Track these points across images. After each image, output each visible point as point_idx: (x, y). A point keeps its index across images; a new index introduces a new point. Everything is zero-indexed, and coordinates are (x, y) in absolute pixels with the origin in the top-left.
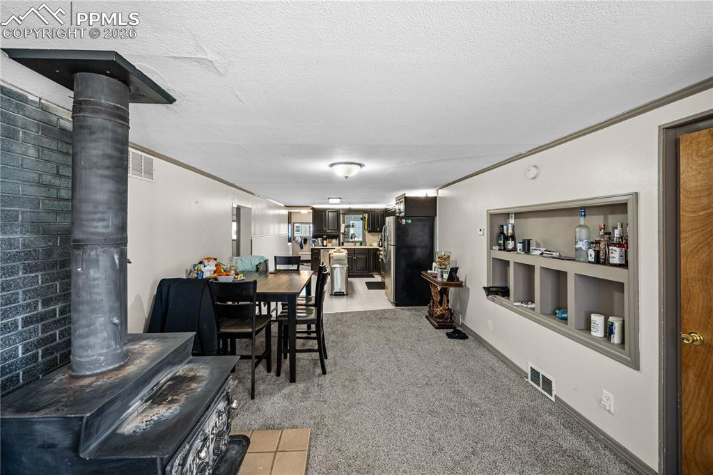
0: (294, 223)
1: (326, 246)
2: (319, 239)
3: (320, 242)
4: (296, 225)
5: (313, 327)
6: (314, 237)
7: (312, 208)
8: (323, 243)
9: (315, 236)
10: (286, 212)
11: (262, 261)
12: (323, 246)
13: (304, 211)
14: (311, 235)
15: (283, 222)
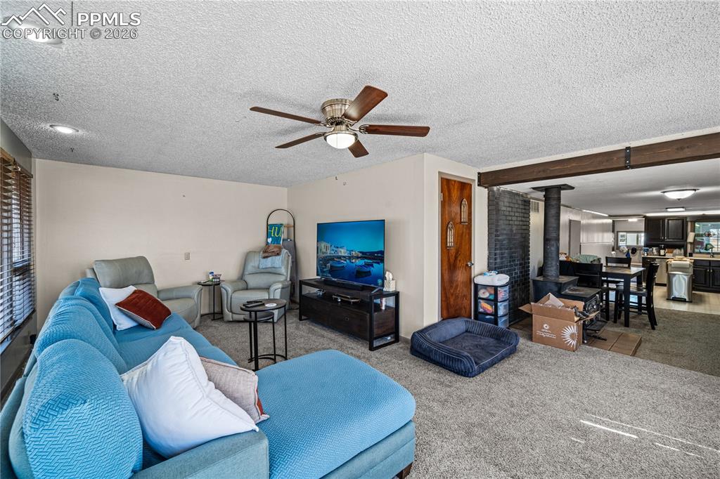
0: (618, 232)
1: (665, 255)
2: (654, 248)
3: (654, 251)
4: (620, 234)
5: (644, 299)
6: (646, 245)
7: (645, 217)
8: (659, 252)
9: (649, 245)
10: (610, 221)
11: (595, 258)
12: (660, 255)
13: (634, 220)
14: (643, 244)
15: (607, 231)
